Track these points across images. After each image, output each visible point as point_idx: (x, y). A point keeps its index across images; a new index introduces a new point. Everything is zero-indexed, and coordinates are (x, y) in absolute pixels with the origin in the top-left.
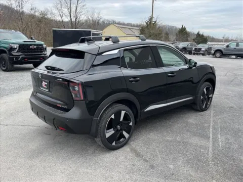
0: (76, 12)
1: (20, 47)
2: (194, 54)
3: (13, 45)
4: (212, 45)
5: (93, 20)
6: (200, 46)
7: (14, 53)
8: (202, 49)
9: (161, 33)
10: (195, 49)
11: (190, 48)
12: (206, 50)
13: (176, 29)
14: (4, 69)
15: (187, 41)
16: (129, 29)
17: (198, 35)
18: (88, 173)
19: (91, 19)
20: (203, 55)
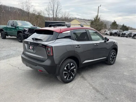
0: (56, 13)
1: (29, 30)
2: (121, 36)
3: (25, 29)
4: (132, 32)
5: (65, 17)
6: (125, 32)
7: (26, 33)
8: (126, 34)
9: (103, 25)
10: (122, 33)
11: (119, 33)
12: (128, 35)
13: (110, 22)
14: (20, 41)
15: (117, 29)
16: (84, 22)
17: (123, 26)
18: (70, 99)
19: (64, 16)
20: (127, 37)
